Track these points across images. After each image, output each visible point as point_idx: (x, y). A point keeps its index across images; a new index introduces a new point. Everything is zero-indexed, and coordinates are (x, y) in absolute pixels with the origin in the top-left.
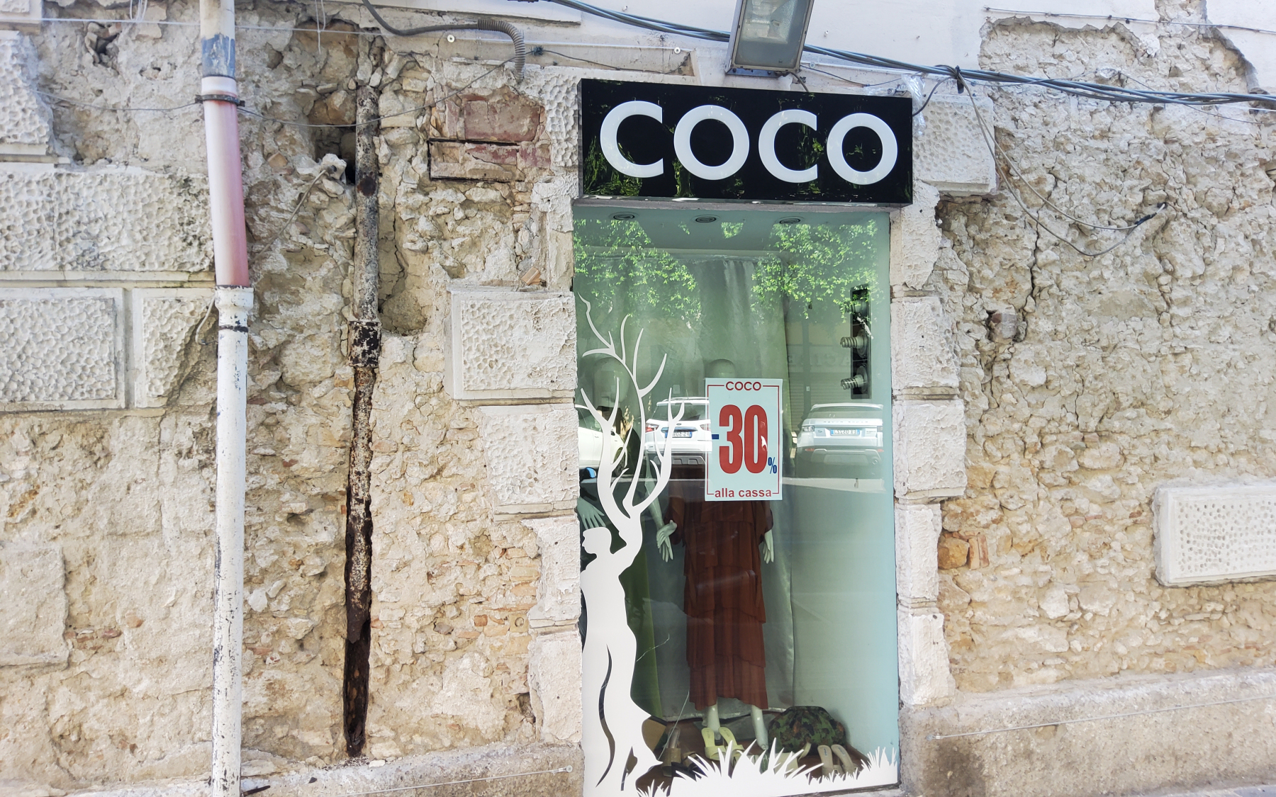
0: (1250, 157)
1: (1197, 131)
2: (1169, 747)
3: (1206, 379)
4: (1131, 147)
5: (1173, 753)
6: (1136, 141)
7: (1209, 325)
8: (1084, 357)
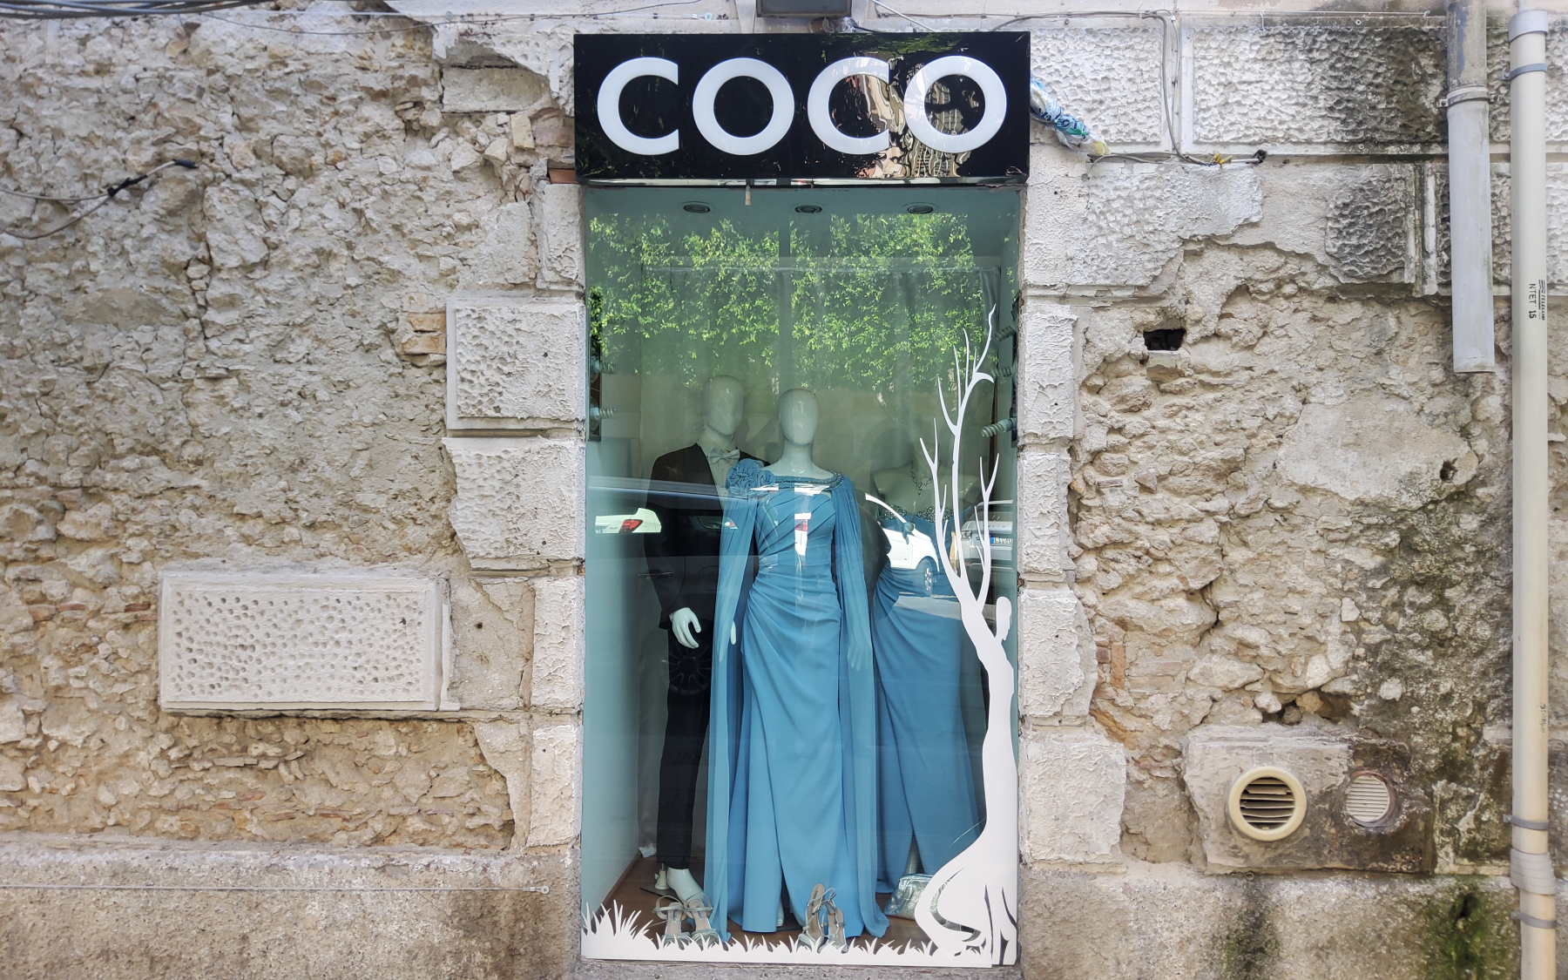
0: (346, 87)
1: (252, 53)
2: (141, 942)
3: (260, 416)
4: (140, 83)
5: (146, 953)
6: (148, 74)
7: (267, 336)
8: (53, 382)
